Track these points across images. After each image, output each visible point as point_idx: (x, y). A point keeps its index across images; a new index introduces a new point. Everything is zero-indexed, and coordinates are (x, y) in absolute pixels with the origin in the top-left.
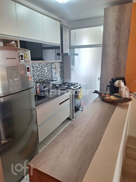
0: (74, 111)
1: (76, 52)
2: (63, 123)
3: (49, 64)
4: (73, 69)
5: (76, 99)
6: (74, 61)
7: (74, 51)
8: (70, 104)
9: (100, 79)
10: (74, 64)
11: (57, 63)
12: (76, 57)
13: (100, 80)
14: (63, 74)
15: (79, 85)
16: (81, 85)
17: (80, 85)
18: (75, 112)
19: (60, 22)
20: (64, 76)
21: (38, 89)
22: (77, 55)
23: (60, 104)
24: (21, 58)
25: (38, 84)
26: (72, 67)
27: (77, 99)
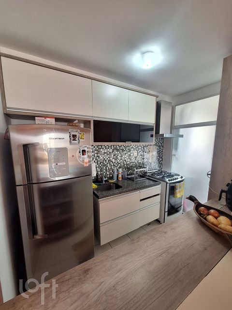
0: (166, 213)
1: (181, 133)
2: (149, 224)
3: (140, 148)
4: (175, 155)
5: (171, 196)
6: (177, 144)
7: (179, 132)
8: (161, 203)
9: (209, 174)
10: (176, 149)
11: (152, 146)
12: (180, 139)
13: (209, 176)
14: (161, 159)
15: (180, 177)
16: (183, 179)
17: (182, 177)
18: (169, 215)
19: (157, 97)
20: (163, 163)
21: (120, 176)
22: (182, 136)
23: (141, 200)
24: (72, 139)
25: (121, 170)
26: (174, 152)
27: (174, 197)
